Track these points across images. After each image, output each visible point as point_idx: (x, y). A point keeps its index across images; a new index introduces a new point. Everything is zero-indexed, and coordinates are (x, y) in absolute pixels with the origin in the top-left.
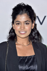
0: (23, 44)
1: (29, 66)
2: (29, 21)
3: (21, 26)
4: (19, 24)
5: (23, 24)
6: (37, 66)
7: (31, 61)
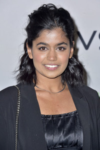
0: (51, 90)
1: (66, 135)
2: (66, 44)
3: (49, 54)
4: (44, 48)
5: (52, 49)
6: (82, 134)
7: (68, 125)
